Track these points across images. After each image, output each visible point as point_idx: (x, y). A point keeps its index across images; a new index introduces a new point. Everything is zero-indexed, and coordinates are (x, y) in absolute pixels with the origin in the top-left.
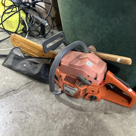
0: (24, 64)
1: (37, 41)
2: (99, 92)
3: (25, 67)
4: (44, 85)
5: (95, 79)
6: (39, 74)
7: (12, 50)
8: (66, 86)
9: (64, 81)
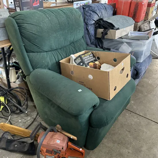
0: (15, 145)
1: (17, 117)
2: (66, 154)
3: (16, 147)
4: (32, 156)
5: (63, 148)
6: (28, 150)
7: (3, 135)
8: (47, 156)
9: (45, 153)
